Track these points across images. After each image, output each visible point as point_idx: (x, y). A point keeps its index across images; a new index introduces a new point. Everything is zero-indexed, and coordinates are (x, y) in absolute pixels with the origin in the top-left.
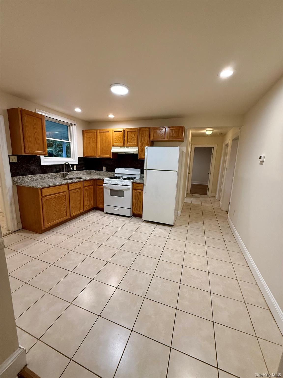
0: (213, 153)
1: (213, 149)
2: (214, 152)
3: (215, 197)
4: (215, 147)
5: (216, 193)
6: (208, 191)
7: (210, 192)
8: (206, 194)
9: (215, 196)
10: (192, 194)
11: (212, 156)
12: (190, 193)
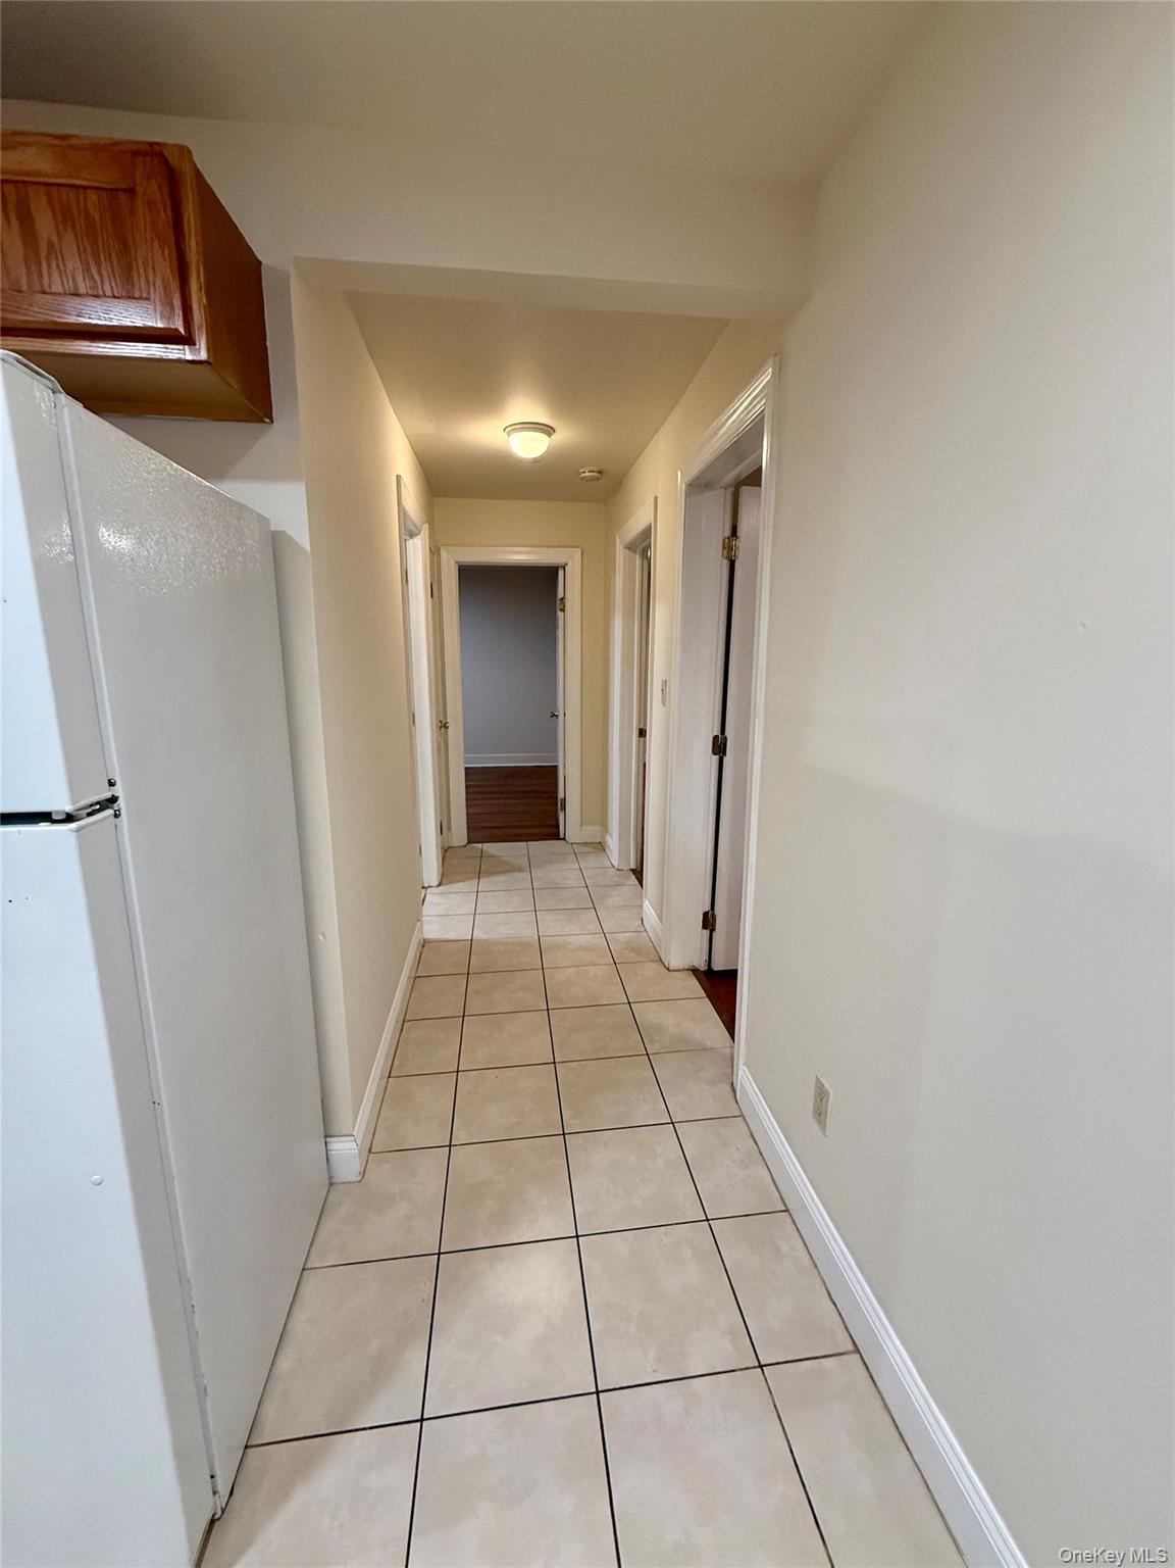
0: (562, 599)
1: (561, 573)
2: (571, 587)
3: (600, 847)
4: (572, 561)
5: (604, 824)
6: (561, 817)
7: (572, 821)
8: (553, 832)
9: (603, 837)
10: (480, 845)
11: (560, 614)
12: (470, 841)
